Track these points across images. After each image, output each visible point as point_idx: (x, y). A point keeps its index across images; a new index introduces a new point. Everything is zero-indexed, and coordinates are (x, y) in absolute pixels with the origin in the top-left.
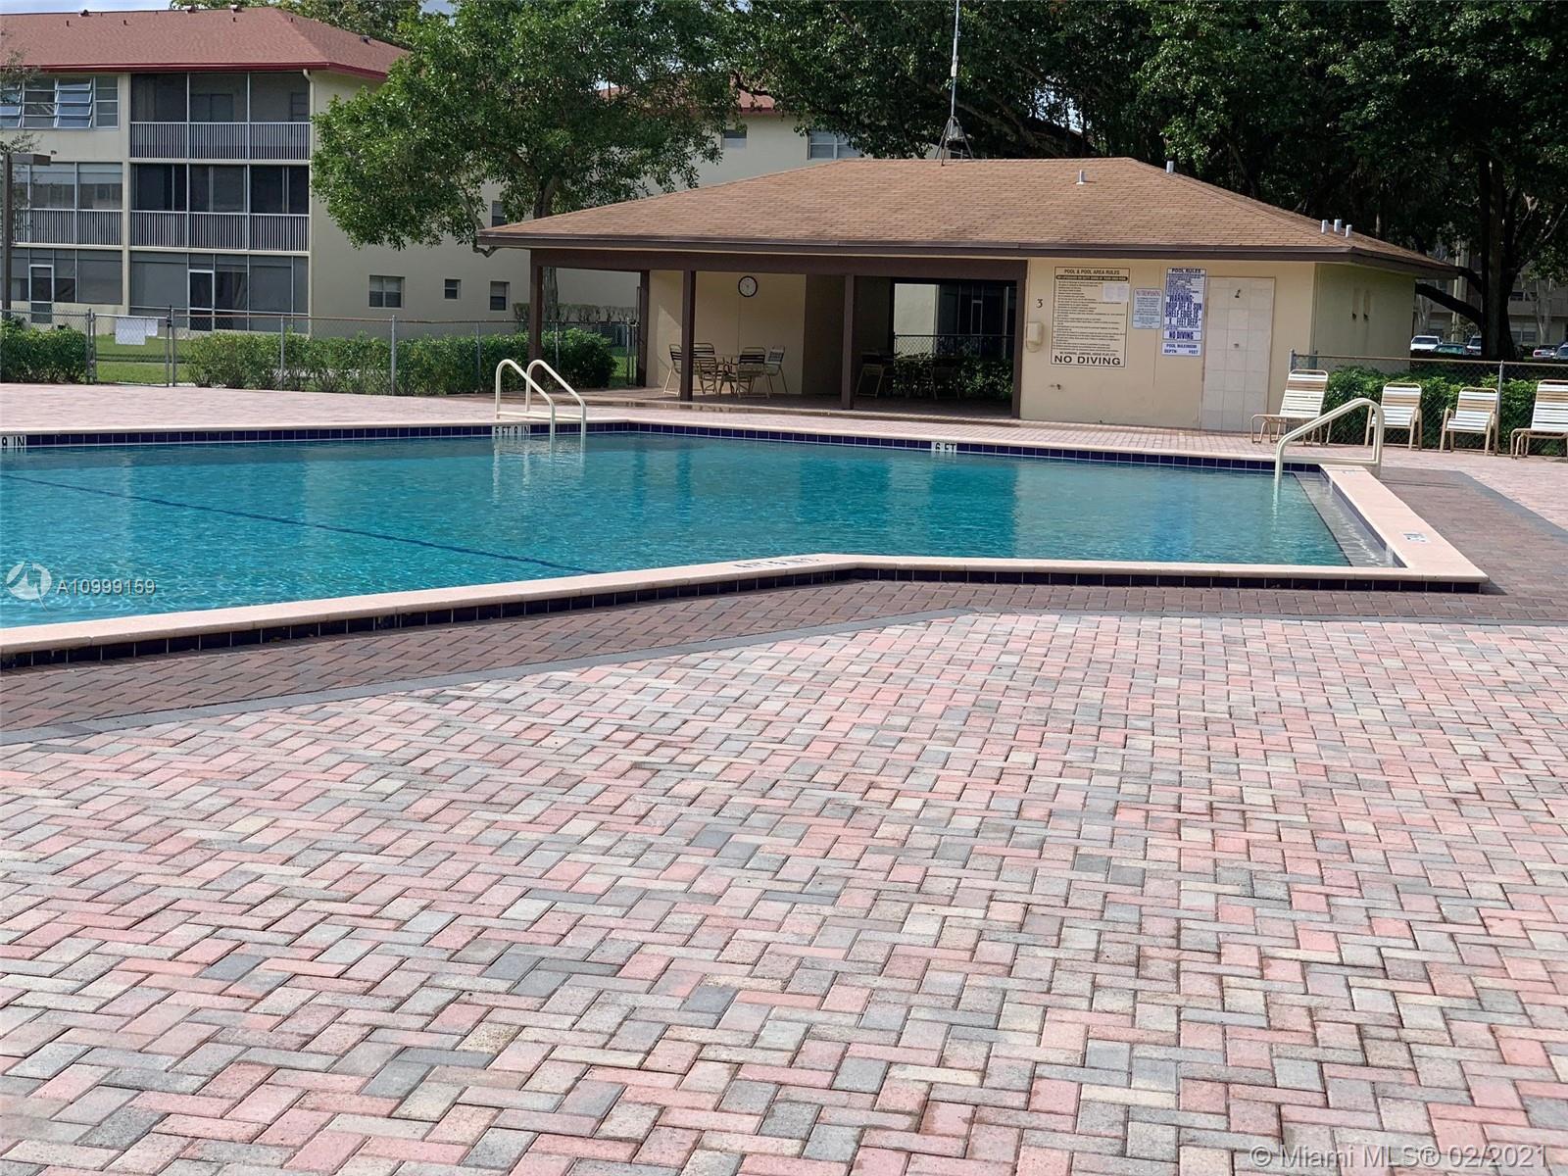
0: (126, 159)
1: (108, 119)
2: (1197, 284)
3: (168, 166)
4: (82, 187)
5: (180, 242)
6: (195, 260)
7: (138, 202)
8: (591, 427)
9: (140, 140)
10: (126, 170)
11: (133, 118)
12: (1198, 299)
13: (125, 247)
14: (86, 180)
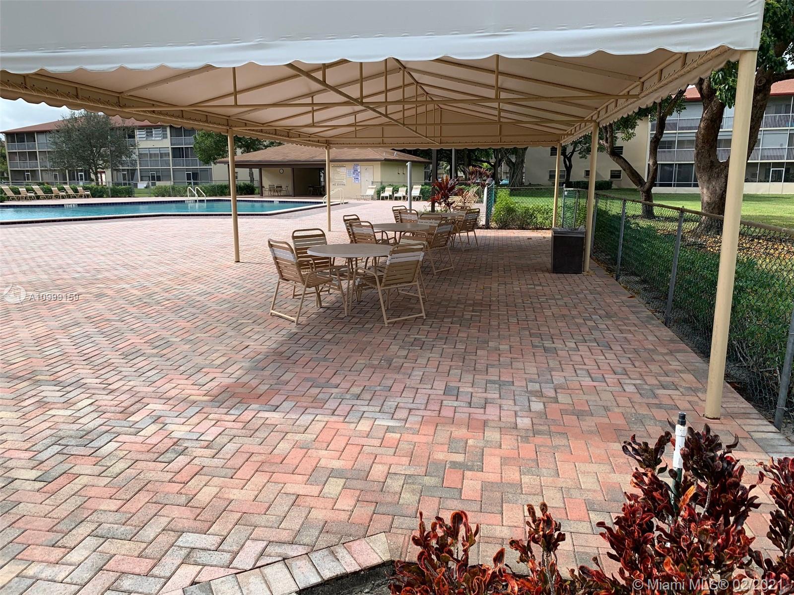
0: (170, 147)
1: (165, 137)
2: (359, 167)
3: (180, 148)
4: (161, 154)
5: (183, 166)
6: (187, 170)
7: (174, 157)
8: (207, 200)
9: (173, 142)
10: (170, 149)
11: (171, 136)
12: (359, 171)
13: (171, 167)
14: (162, 152)
